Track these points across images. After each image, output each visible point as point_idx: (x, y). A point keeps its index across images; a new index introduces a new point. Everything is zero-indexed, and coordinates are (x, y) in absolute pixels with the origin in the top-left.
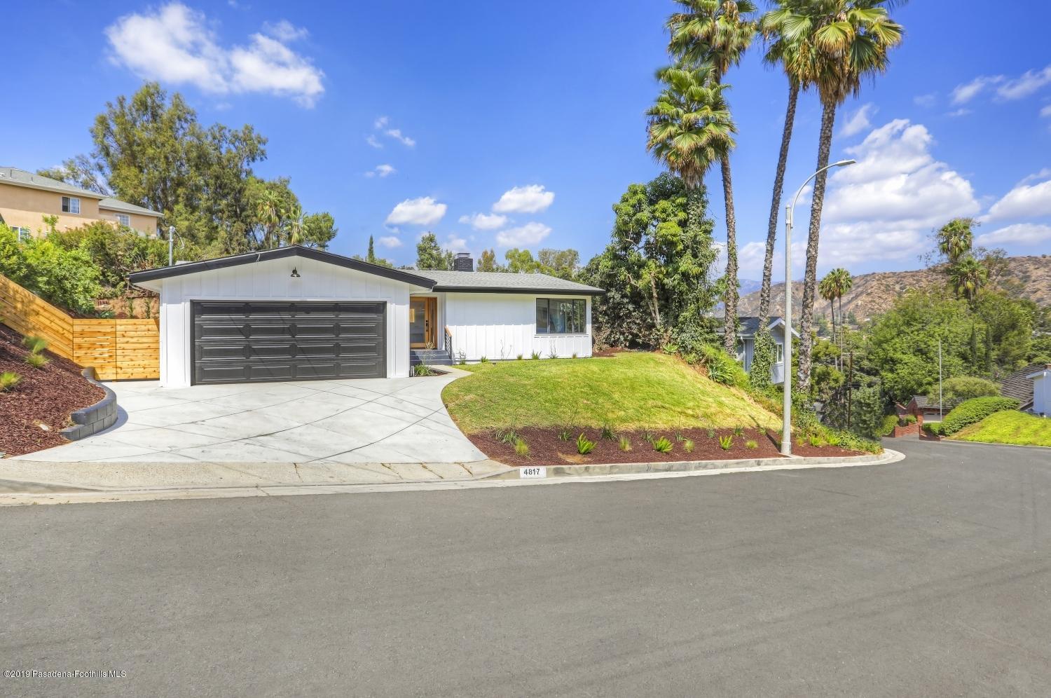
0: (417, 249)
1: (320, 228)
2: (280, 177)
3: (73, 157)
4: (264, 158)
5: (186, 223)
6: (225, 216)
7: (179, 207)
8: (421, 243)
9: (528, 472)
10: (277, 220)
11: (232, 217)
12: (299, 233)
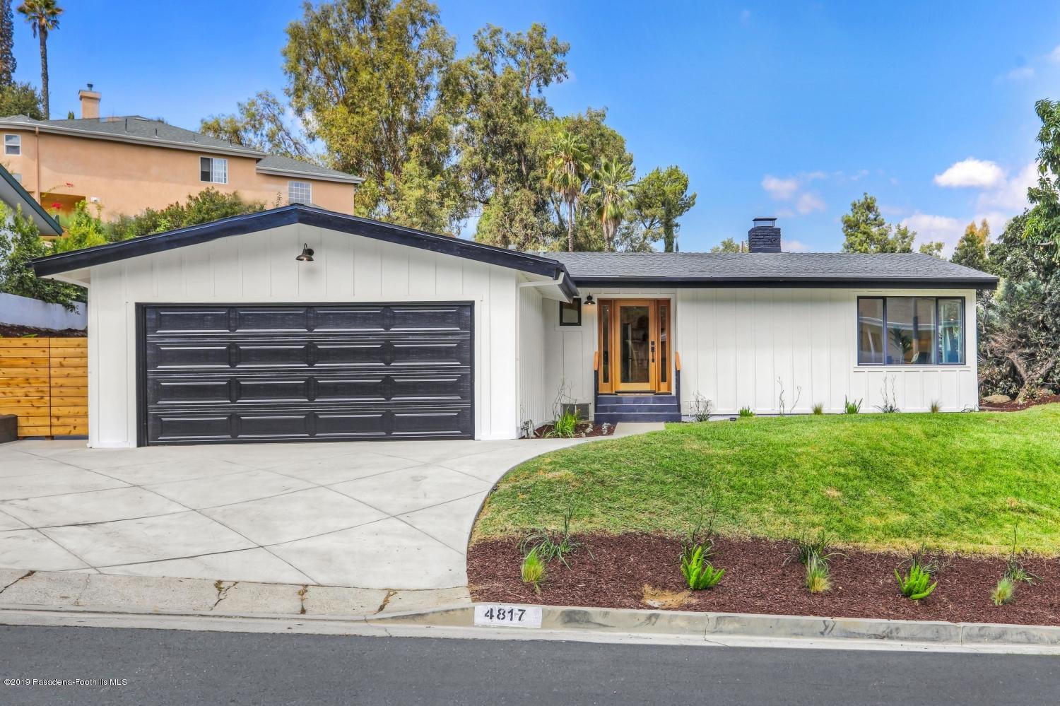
0: (842, 225)
1: (664, 193)
2: (589, 108)
3: (254, 97)
4: (563, 78)
5: (418, 193)
6: (501, 180)
7: (411, 167)
8: (851, 214)
9: (496, 613)
10: (578, 181)
11: (514, 181)
12: (614, 204)
